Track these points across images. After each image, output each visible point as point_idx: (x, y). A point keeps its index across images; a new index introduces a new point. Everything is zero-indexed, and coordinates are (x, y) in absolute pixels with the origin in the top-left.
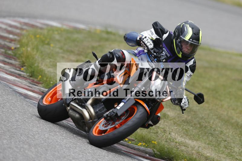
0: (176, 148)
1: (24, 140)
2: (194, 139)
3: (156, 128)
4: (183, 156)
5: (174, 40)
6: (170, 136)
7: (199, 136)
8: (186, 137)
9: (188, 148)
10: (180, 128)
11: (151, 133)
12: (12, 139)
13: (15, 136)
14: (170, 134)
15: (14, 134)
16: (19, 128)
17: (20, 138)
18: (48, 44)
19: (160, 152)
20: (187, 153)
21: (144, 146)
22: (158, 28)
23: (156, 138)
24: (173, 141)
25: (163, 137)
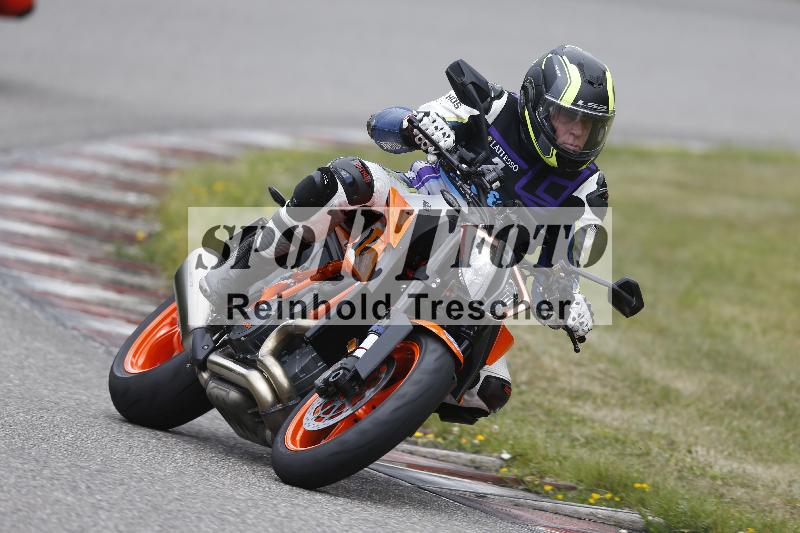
0: (716, 497)
2: (770, 458)
3: (642, 439)
4: (740, 519)
5: (526, 113)
6: (693, 459)
7: (787, 447)
8: (744, 456)
9: (756, 489)
10: (722, 429)
11: (629, 458)
13: (177, 523)
14: (690, 452)
15: (176, 518)
16: (189, 494)
19: (665, 514)
20: (753, 508)
21: (609, 503)
22: (467, 79)
23: (647, 470)
24: (702, 474)
25: (668, 465)
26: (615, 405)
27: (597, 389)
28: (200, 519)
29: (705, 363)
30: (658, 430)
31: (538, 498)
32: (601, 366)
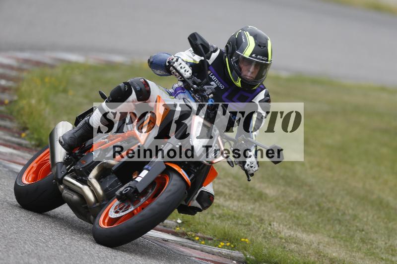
0: (281, 248)
1: (30, 251)
2: (310, 230)
3: (247, 217)
4: (293, 260)
5: (227, 59)
6: (271, 228)
7: (318, 225)
8: (297, 228)
9: (302, 245)
10: (287, 214)
11: (240, 226)
12: (10, 250)
13: (13, 245)
14: (270, 225)
15: (13, 242)
16: (21, 231)
17: (23, 247)
18: (65, 91)
19: (256, 255)
20: (300, 255)
21: (228, 248)
22: (199, 42)
23: (249, 233)
24: (275, 236)
25: (259, 231)
26: (235, 199)
27: (226, 191)
28: (25, 243)
29: (281, 182)
30: (255, 213)
31: (194, 243)
32: (230, 180)
